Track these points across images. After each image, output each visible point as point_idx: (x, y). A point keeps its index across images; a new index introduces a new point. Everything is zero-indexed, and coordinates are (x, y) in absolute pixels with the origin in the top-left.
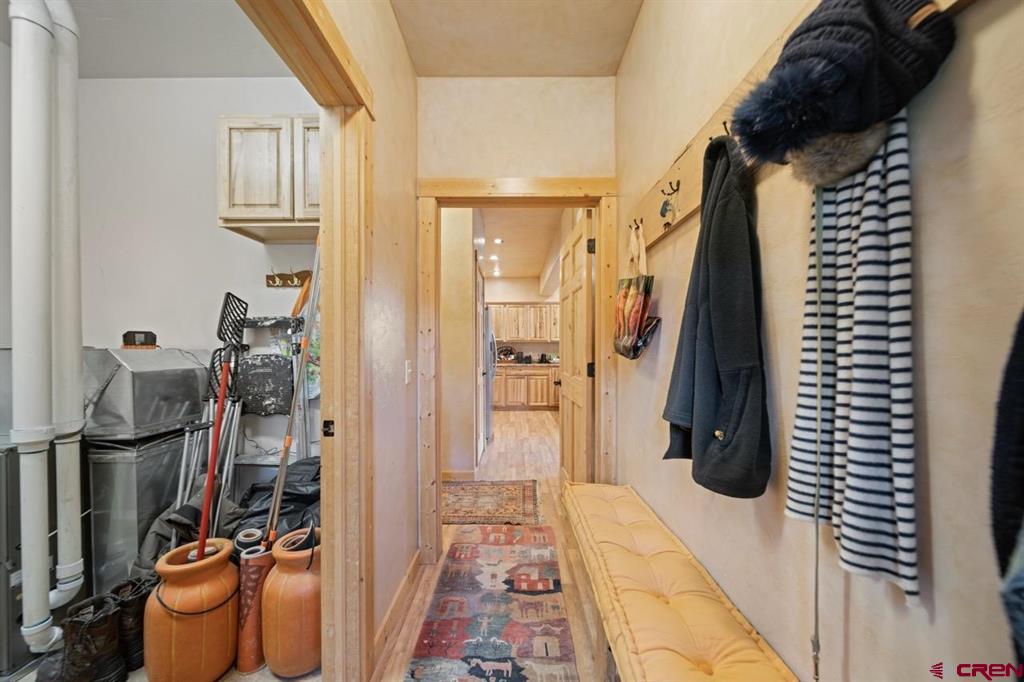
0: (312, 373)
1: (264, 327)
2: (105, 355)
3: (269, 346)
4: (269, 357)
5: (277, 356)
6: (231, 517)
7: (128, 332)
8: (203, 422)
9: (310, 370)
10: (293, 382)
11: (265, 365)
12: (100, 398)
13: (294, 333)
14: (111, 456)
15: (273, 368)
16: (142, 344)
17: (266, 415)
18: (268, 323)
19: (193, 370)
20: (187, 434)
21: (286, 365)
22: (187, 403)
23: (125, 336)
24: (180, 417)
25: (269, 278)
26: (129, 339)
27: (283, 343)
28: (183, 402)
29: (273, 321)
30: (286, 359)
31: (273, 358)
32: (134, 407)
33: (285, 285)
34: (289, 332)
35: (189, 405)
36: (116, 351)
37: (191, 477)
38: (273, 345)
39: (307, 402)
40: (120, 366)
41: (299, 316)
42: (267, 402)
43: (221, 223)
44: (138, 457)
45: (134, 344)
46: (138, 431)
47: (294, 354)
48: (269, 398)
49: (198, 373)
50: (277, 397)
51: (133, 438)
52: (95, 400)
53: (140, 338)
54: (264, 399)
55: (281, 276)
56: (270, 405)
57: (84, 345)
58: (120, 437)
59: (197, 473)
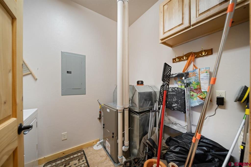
0: (192, 95)
1: (173, 77)
2: (133, 87)
3: (174, 84)
4: (174, 88)
5: (178, 88)
6: (164, 148)
7: (138, 81)
8: (154, 110)
9: (191, 94)
10: (185, 99)
11: (173, 91)
12: (132, 99)
13: (185, 78)
14: (134, 115)
15: (176, 93)
16: (141, 84)
17: (173, 110)
18: (174, 76)
19: (151, 92)
20: (151, 113)
21: (181, 92)
22: (150, 102)
23: (137, 82)
24: (148, 107)
25: (173, 59)
26: (138, 83)
27: (179, 83)
28: (149, 101)
29: (176, 75)
30: (181, 89)
31: (176, 89)
32: (139, 102)
33: (179, 61)
34: (183, 78)
35: (151, 103)
36: (135, 86)
37: (152, 127)
38: (175, 84)
39: (190, 107)
40: (136, 90)
41: (186, 72)
42: (174, 105)
43: (160, 42)
44: (139, 118)
45: (139, 84)
46: (140, 110)
47: (185, 87)
48: (174, 104)
49: (153, 93)
50: (178, 103)
51: (138, 112)
52: (131, 99)
53: (140, 82)
54: (173, 104)
55: (178, 58)
56: (175, 106)
57: (130, 84)
58: (136, 111)
59: (153, 126)
